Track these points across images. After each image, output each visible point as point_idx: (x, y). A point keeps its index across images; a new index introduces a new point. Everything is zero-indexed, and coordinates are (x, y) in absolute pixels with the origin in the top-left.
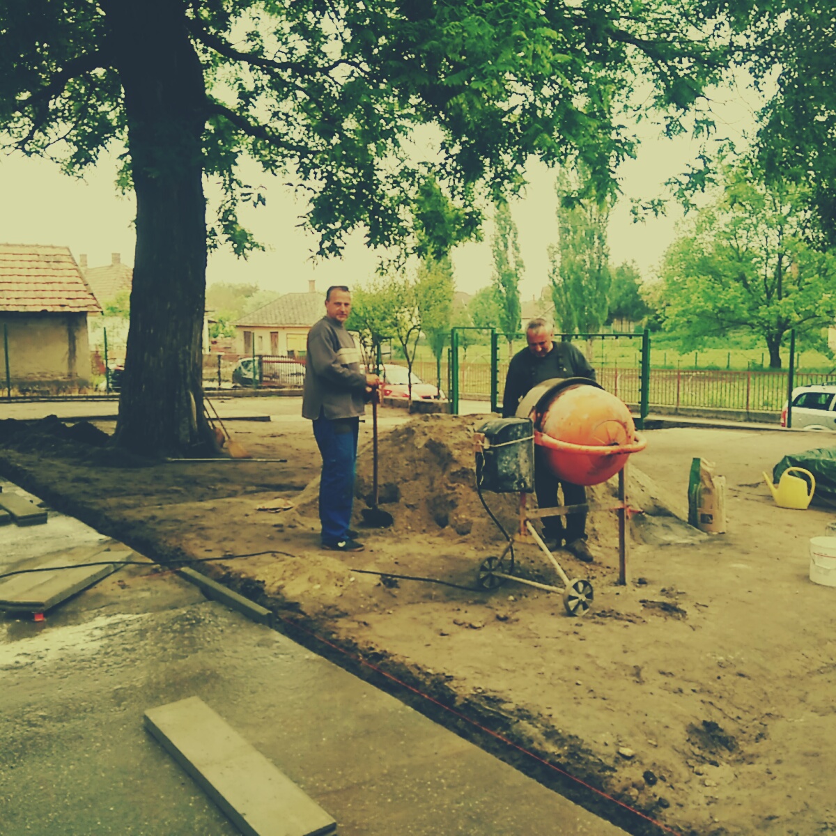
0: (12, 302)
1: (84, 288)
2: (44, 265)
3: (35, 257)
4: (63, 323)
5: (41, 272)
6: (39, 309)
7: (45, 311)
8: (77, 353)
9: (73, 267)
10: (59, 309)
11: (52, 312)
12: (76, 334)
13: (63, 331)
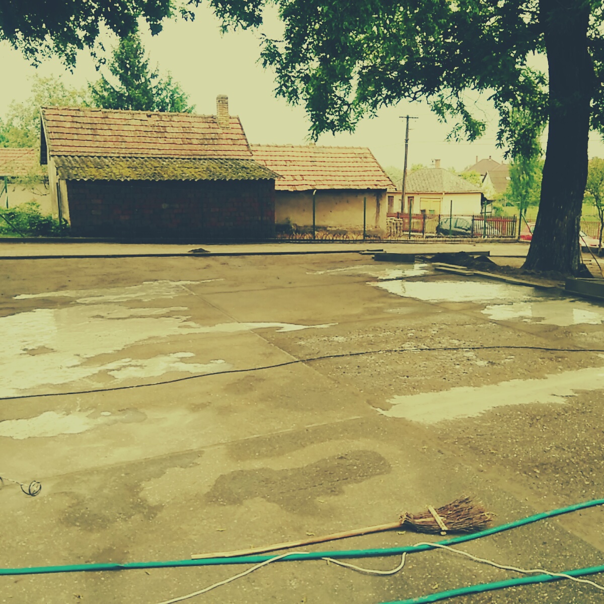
0: (351, 183)
1: (383, 174)
2: (359, 160)
3: (354, 155)
4: (375, 195)
5: (359, 164)
6: (366, 187)
7: (368, 189)
8: (380, 213)
9: (373, 160)
10: (375, 187)
11: (373, 189)
12: (380, 202)
13: (374, 201)
